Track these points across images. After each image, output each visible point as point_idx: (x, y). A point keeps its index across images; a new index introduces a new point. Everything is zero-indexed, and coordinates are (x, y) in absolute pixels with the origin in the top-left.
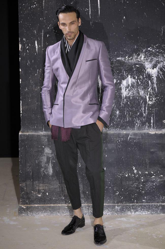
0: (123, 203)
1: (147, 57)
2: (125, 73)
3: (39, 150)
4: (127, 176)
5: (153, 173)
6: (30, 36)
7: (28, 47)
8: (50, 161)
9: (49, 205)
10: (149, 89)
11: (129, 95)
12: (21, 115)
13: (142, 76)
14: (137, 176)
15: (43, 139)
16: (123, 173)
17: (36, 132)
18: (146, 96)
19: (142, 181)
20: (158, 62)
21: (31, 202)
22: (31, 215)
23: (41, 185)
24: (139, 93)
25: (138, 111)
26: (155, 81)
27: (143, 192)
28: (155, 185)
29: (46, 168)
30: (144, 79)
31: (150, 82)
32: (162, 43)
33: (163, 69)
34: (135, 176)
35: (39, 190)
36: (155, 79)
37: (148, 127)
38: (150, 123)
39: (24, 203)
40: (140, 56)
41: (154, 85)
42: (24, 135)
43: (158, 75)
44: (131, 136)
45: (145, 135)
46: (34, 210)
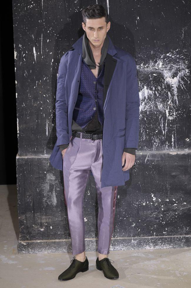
0: (140, 237)
1: (166, 64)
2: (140, 84)
3: (40, 176)
4: (144, 204)
5: (174, 200)
6: (27, 42)
7: (24, 55)
8: (54, 190)
9: (53, 241)
10: (168, 102)
11: (145, 109)
12: (18, 135)
13: (160, 87)
14: (157, 204)
15: (44, 163)
16: (140, 202)
17: (36, 155)
18: (165, 111)
19: (163, 210)
20: (179, 70)
21: (33, 237)
22: (32, 253)
23: (44, 217)
24: (157, 107)
25: (157, 127)
26: (176, 92)
27: (163, 223)
28: (178, 214)
29: (49, 197)
30: (162, 90)
31: (170, 93)
32: (183, 47)
33: (185, 78)
34: (153, 205)
35: (41, 223)
36: (176, 90)
37: (168, 146)
38: (170, 142)
39: (24, 239)
40: (158, 63)
41: (174, 97)
42: (22, 159)
43: (179, 86)
44: (149, 157)
45: (165, 156)
46: (36, 247)
